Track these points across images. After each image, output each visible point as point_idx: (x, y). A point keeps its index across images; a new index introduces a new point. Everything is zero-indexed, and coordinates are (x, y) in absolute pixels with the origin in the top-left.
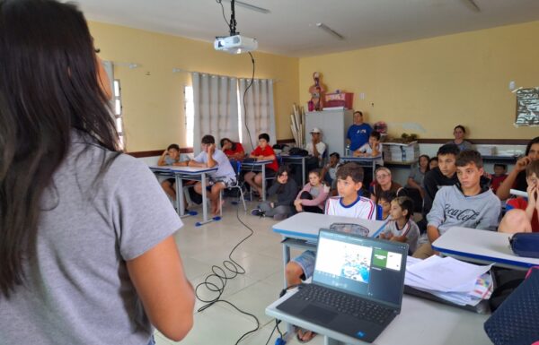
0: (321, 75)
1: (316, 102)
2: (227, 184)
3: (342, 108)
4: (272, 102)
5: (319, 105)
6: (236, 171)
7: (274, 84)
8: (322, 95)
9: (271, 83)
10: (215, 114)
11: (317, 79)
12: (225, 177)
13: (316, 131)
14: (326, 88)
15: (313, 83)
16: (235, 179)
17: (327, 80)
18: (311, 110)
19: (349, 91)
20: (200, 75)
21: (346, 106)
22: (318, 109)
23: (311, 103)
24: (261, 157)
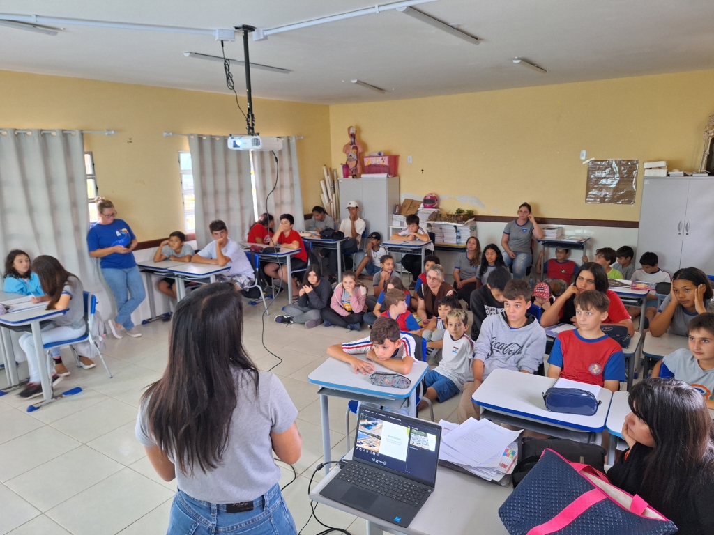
0: (359, 130)
1: (352, 165)
2: (242, 285)
3: (385, 175)
4: (295, 168)
5: (356, 170)
6: (254, 266)
7: (299, 142)
8: (360, 158)
9: (293, 141)
10: (221, 186)
11: (352, 136)
12: (239, 275)
13: (353, 204)
14: (365, 147)
15: (348, 140)
16: (253, 277)
17: (365, 136)
18: (346, 176)
19: (394, 153)
20: (200, 138)
21: (389, 173)
22: (354, 176)
23: (346, 167)
24: (285, 245)
